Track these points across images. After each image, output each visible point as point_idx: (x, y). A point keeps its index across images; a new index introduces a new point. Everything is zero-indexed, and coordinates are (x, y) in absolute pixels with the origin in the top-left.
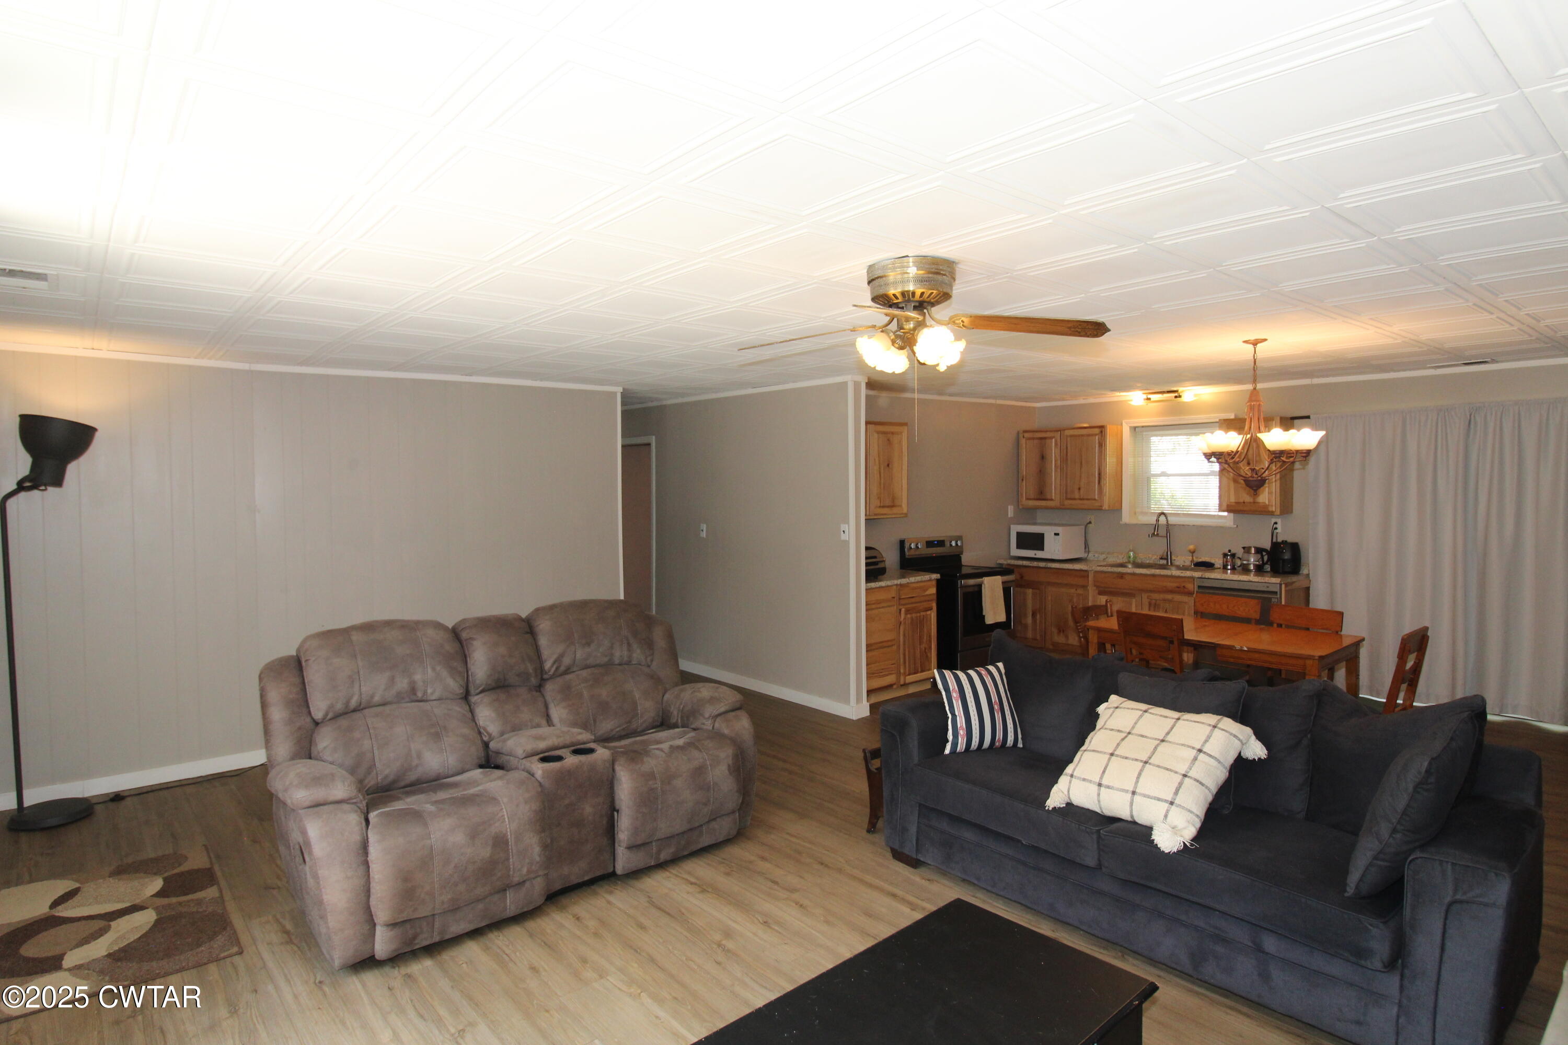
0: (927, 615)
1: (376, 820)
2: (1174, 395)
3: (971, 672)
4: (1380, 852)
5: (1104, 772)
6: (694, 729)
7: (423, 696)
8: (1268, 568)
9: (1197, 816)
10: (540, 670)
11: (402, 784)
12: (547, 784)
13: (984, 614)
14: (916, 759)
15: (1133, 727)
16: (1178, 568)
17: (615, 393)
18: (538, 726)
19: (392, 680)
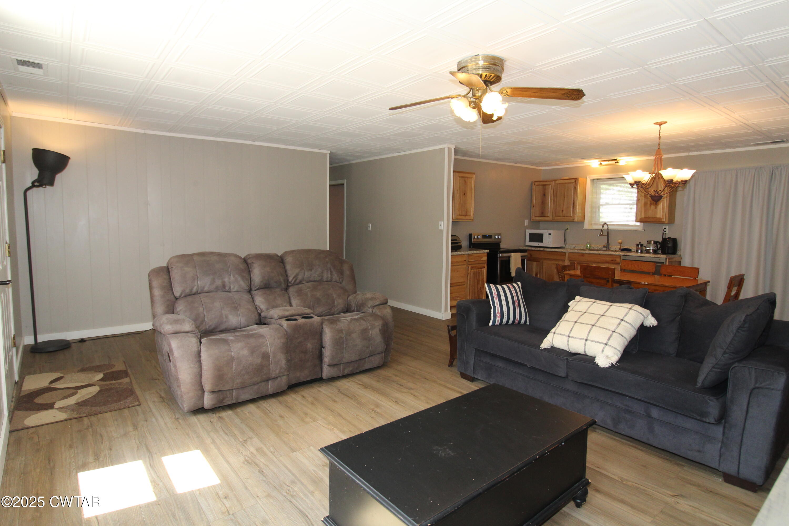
0: (482, 270)
1: (205, 341)
2: (614, 162)
3: (504, 286)
4: (716, 364)
5: (571, 330)
6: (363, 313)
7: (228, 290)
8: (660, 251)
9: (619, 351)
10: (286, 280)
11: (218, 330)
12: (289, 330)
13: (511, 272)
14: (474, 327)
15: (587, 310)
16: (613, 251)
17: (326, 154)
18: (285, 306)
19: (213, 281)
